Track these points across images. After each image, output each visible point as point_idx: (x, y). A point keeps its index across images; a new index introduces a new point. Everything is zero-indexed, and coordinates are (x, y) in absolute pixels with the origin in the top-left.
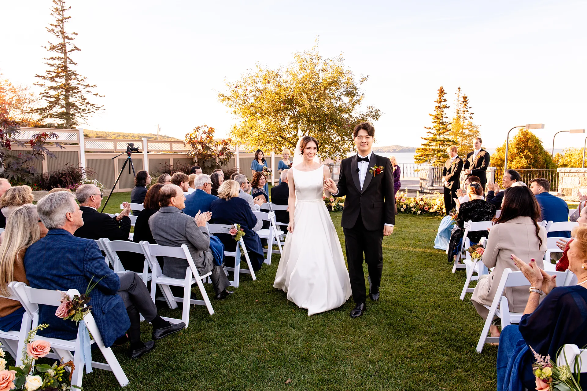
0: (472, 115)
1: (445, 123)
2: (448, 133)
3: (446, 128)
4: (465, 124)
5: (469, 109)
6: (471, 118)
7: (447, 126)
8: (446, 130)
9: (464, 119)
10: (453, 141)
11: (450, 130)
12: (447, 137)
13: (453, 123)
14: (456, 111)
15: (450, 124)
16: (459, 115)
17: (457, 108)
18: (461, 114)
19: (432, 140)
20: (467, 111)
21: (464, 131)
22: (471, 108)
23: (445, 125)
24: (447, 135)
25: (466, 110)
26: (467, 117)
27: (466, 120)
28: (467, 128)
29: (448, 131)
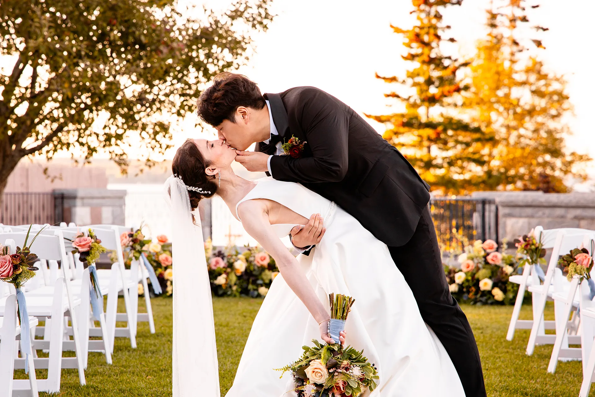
0: (540, 35)
1: (446, 63)
2: (458, 98)
3: (451, 81)
4: (517, 67)
5: (529, 13)
6: (539, 44)
7: (454, 73)
8: (453, 87)
9: (515, 48)
10: (477, 130)
11: (466, 88)
12: (457, 114)
13: (474, 64)
14: (485, 18)
15: (465, 64)
16: (495, 31)
17: (489, 7)
18: (504, 30)
19: (404, 125)
20: (524, 19)
21: (516, 93)
22: (537, 6)
23: (446, 68)
24: (456, 105)
25: (519, 13)
26: (525, 42)
27: (521, 51)
28: (524, 83)
29: (458, 90)
